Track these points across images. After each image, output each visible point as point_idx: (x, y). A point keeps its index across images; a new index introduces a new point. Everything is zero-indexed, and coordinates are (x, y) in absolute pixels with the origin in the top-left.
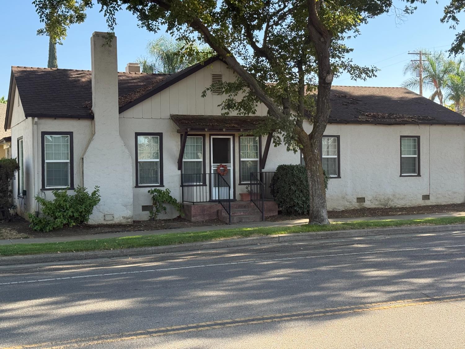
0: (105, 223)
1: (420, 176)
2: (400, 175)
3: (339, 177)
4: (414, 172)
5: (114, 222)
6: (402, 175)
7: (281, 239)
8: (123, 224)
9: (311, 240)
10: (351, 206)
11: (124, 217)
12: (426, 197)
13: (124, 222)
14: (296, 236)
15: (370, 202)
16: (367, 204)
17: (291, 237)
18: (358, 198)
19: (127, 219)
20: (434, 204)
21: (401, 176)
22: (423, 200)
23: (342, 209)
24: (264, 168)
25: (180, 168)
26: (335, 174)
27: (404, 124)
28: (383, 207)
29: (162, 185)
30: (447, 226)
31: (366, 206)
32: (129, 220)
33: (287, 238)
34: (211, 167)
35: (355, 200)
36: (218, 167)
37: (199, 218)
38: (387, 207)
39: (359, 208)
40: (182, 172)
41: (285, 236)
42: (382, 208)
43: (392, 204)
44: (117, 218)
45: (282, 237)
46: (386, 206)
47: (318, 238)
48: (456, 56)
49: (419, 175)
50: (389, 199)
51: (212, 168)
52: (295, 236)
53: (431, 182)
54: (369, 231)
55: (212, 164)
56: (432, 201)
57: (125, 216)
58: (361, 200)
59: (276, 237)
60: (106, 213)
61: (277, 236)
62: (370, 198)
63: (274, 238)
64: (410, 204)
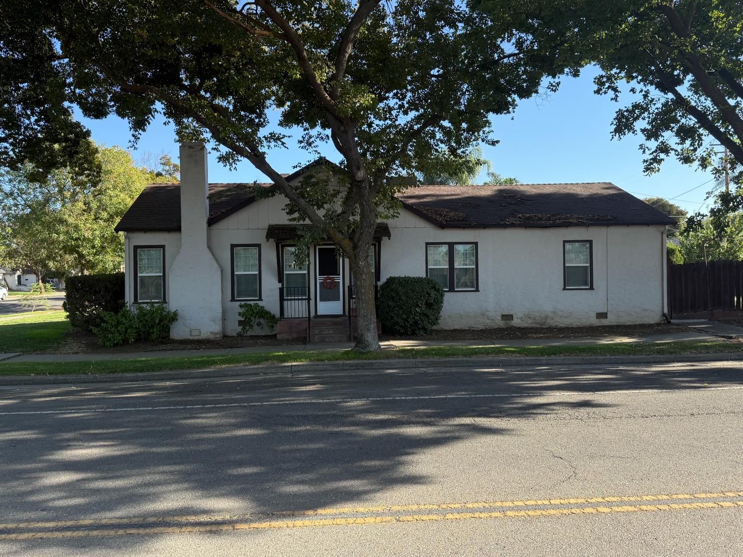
0: (191, 338)
1: (594, 289)
2: (563, 287)
3: (477, 290)
4: (586, 284)
5: (201, 338)
6: (567, 287)
7: (294, 369)
8: (211, 339)
9: (335, 370)
10: (493, 324)
11: (212, 333)
12: (602, 315)
13: (212, 337)
14: (315, 365)
15: (519, 320)
16: (516, 322)
17: (308, 367)
18: (503, 316)
19: (216, 334)
20: (615, 324)
21: (564, 289)
22: (597, 318)
23: (481, 327)
24: (379, 281)
25: (280, 280)
26: (472, 287)
27: (567, 226)
28: (538, 326)
29: (260, 299)
30: (539, 358)
31: (515, 325)
32: (218, 336)
33: (302, 367)
34: (316, 280)
35: (499, 318)
36: (325, 279)
37: (285, 336)
38: (544, 327)
39: (504, 327)
40: (283, 285)
41: (300, 365)
42: (538, 328)
43: (551, 323)
44: (204, 334)
45: (295, 365)
46: (543, 325)
47: (346, 368)
48: (621, 138)
49: (592, 288)
50: (547, 317)
51: (318, 281)
52: (313, 365)
53: (609, 296)
54: (418, 362)
55: (318, 276)
56: (611, 320)
57: (213, 331)
58: (508, 317)
59: (288, 366)
60: (192, 328)
61: (290, 364)
62: (520, 315)
63: (285, 366)
64: (579, 324)
